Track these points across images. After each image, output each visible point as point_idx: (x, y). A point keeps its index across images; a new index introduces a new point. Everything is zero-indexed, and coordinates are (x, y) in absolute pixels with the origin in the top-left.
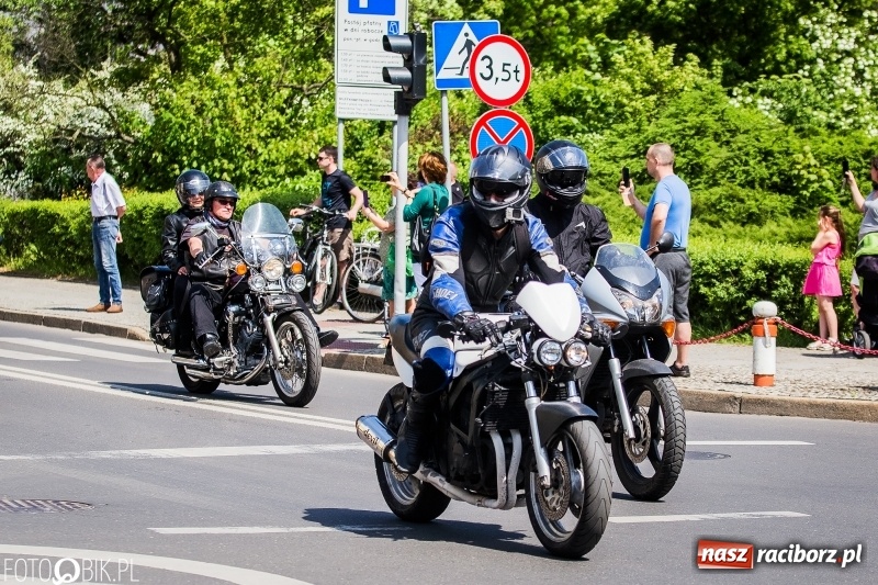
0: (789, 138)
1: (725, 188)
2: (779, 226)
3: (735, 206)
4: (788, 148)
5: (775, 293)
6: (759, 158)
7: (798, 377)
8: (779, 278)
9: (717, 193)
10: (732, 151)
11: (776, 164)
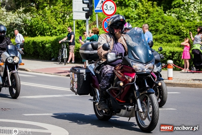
0: (178, 23)
1: (163, 34)
2: (176, 43)
3: (166, 39)
4: (178, 25)
5: (174, 58)
6: (171, 27)
7: (178, 77)
8: (175, 55)
9: (161, 36)
10: (165, 26)
11: (175, 29)
